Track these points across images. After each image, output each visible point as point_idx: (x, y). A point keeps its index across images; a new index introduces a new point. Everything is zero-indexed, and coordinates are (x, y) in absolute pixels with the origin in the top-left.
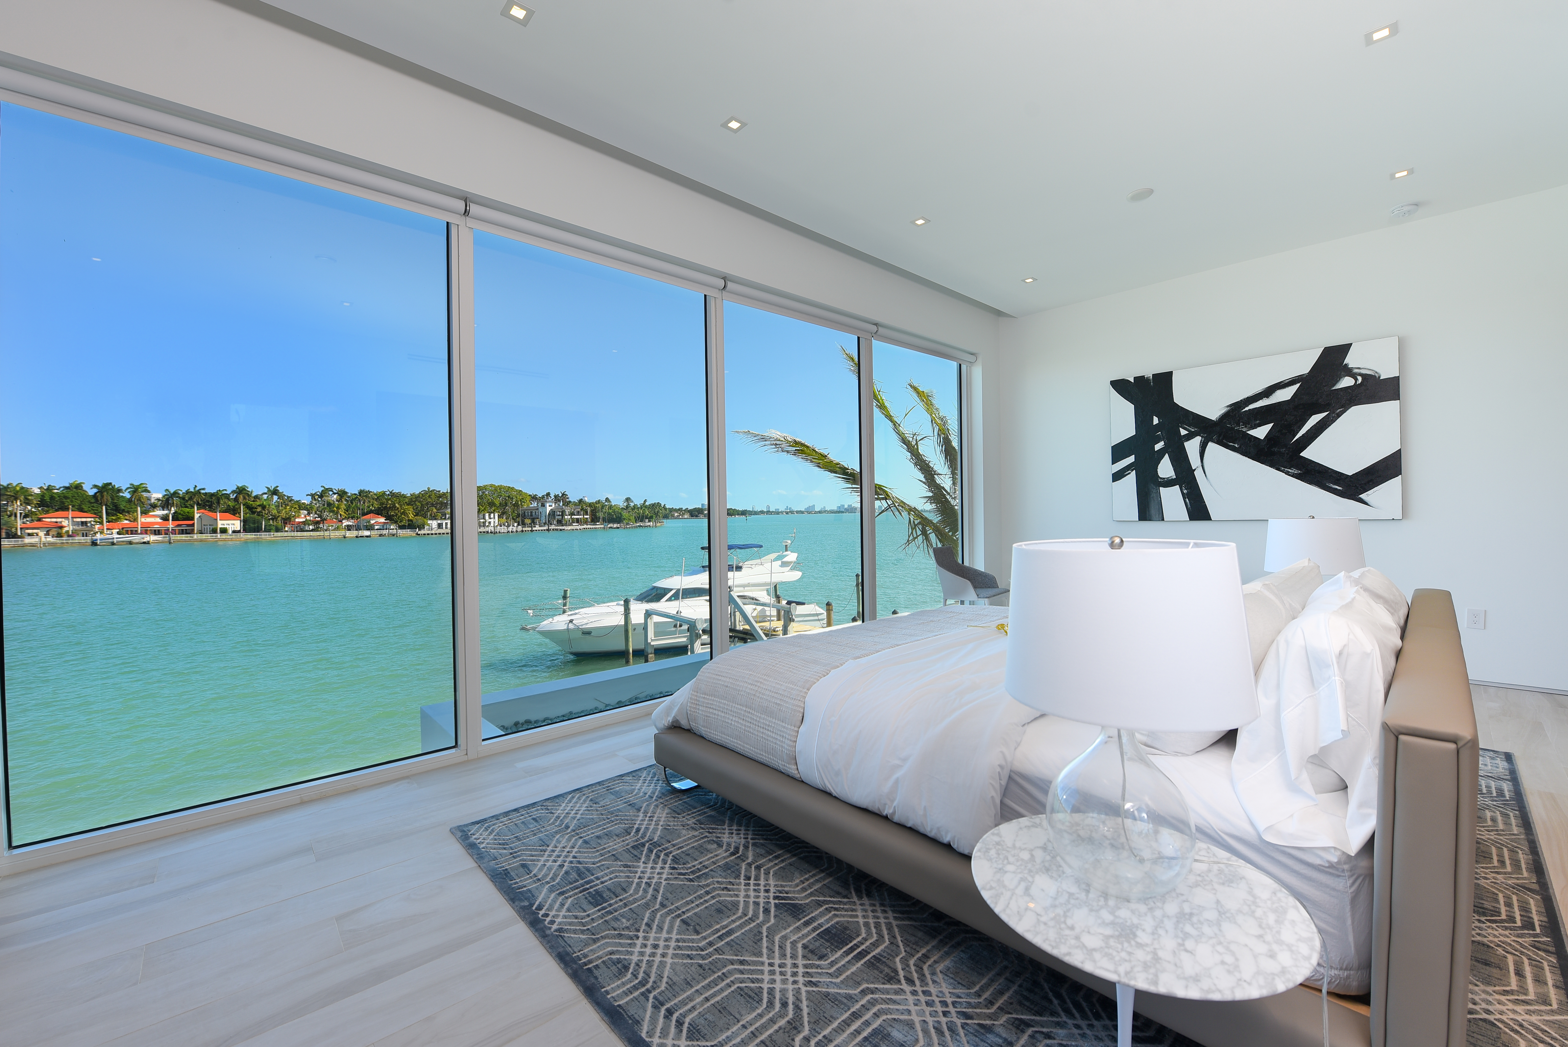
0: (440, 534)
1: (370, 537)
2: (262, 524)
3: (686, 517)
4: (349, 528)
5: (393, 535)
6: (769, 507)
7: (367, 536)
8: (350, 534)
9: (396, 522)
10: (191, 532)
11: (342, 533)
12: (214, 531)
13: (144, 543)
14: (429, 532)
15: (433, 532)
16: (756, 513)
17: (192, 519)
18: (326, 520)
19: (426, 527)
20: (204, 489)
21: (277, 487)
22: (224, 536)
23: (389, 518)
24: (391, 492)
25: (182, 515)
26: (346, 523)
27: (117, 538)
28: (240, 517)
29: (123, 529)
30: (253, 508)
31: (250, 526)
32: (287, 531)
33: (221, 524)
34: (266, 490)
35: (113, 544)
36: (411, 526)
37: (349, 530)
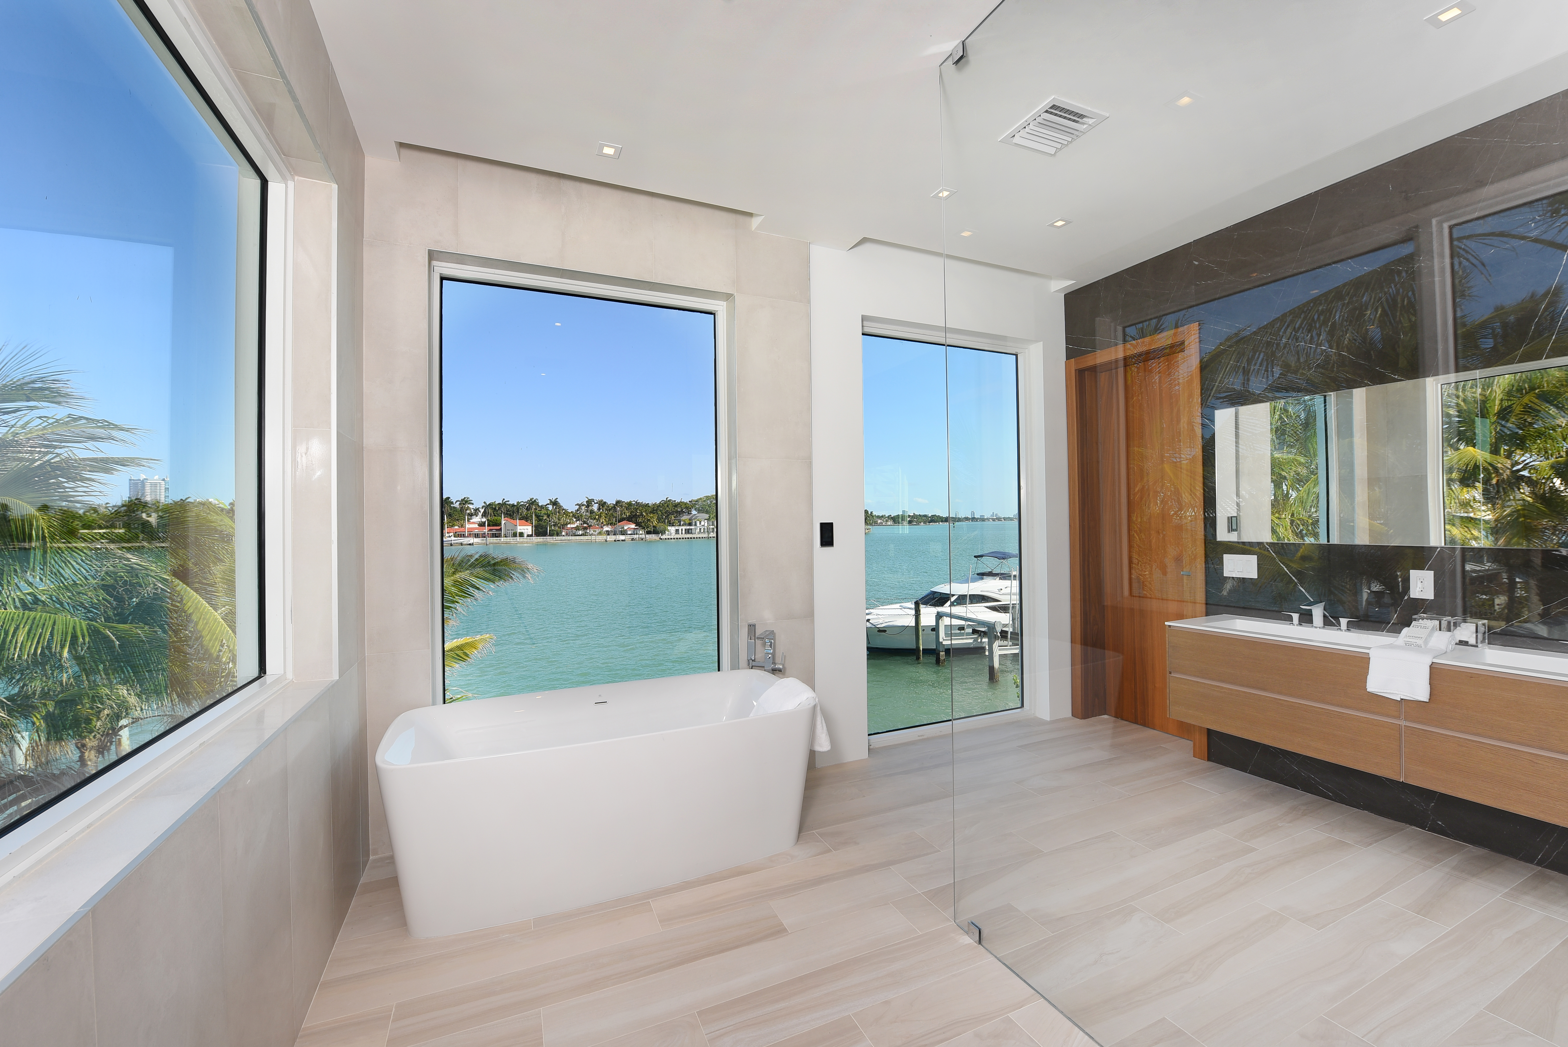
0: (677, 538)
1: (625, 541)
2: (547, 529)
3: (889, 523)
4: (608, 533)
5: (642, 539)
6: (974, 513)
7: (622, 540)
8: (611, 538)
9: (644, 528)
10: (499, 536)
11: (604, 537)
12: (515, 535)
13: (470, 544)
14: (669, 537)
15: (672, 537)
16: (959, 520)
17: (500, 524)
18: (592, 526)
19: (667, 532)
20: (508, 501)
21: (557, 499)
22: (521, 539)
23: (637, 524)
24: (636, 502)
25: (492, 522)
26: (606, 528)
27: (454, 540)
28: (532, 524)
29: (456, 533)
30: (540, 516)
31: (540, 531)
32: (564, 536)
33: (520, 529)
34: (549, 502)
35: (451, 545)
36: (655, 532)
37: (609, 535)
